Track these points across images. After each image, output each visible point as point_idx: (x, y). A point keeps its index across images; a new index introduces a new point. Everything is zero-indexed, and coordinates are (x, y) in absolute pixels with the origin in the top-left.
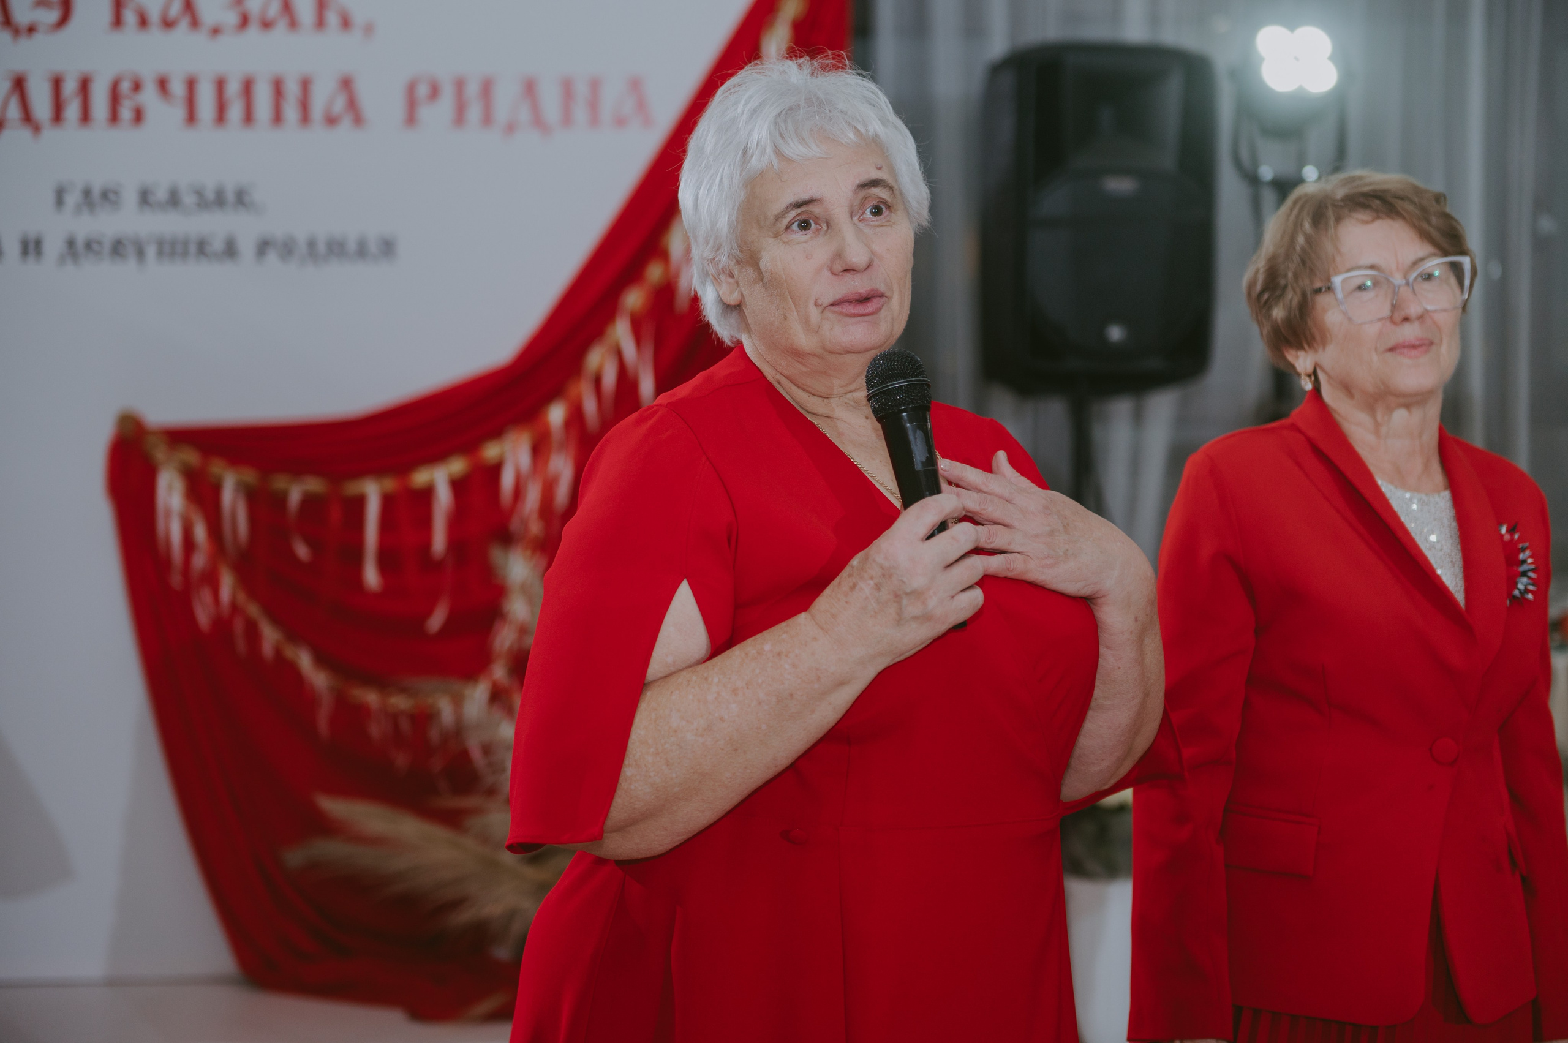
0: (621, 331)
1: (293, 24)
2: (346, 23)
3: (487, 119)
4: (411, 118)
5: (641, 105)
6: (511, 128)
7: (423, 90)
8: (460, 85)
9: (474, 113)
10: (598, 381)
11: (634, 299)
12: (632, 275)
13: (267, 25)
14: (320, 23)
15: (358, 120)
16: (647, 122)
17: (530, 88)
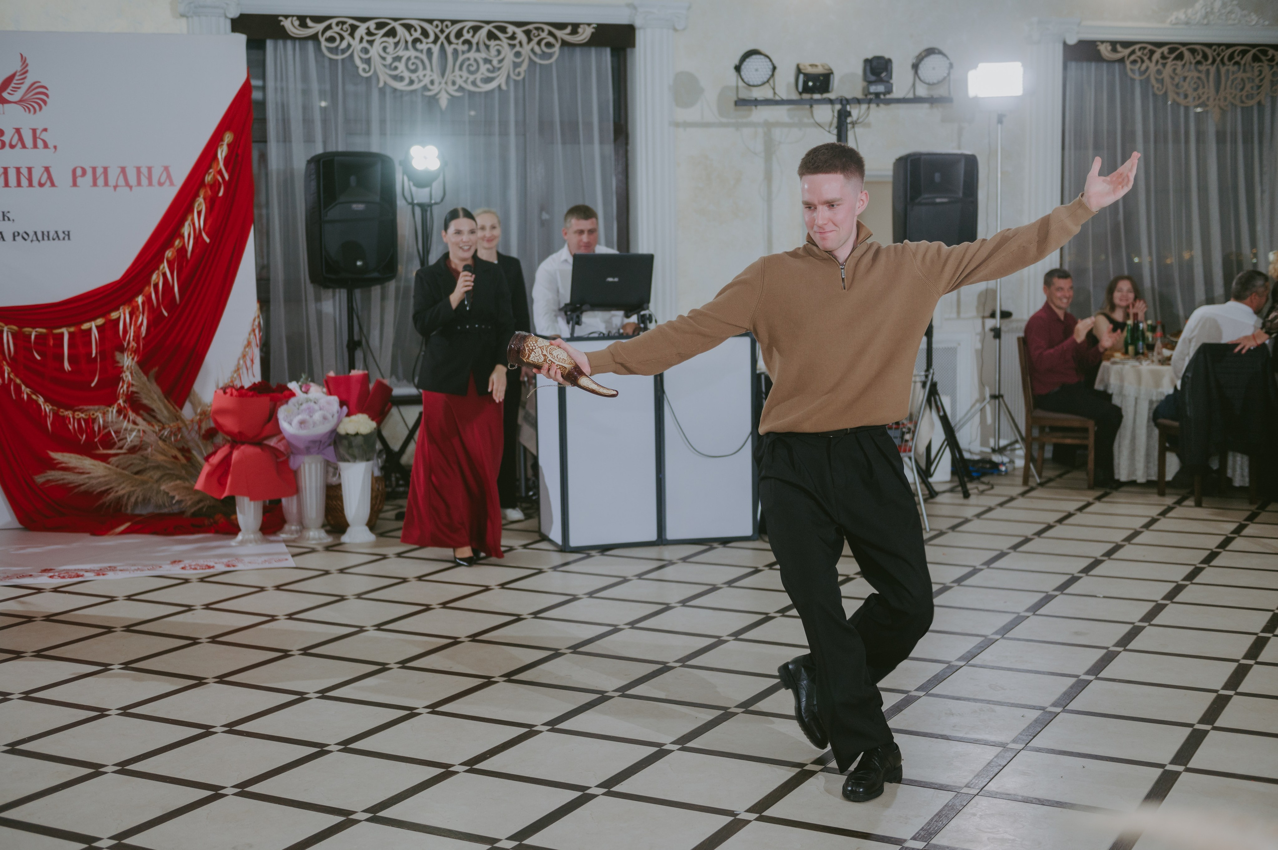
0: (165, 267)
1: (24, 146)
2: (46, 146)
3: (106, 184)
4: (75, 184)
5: (169, 176)
6: (115, 187)
7: (79, 172)
8: (94, 169)
9: (100, 181)
10: (156, 286)
11: (169, 254)
12: (170, 245)
13: (12, 147)
14: (35, 146)
15: (53, 185)
16: (172, 184)
17: (123, 170)
